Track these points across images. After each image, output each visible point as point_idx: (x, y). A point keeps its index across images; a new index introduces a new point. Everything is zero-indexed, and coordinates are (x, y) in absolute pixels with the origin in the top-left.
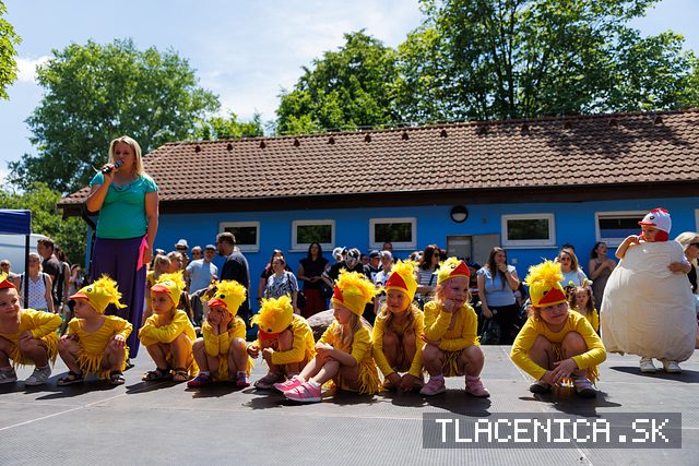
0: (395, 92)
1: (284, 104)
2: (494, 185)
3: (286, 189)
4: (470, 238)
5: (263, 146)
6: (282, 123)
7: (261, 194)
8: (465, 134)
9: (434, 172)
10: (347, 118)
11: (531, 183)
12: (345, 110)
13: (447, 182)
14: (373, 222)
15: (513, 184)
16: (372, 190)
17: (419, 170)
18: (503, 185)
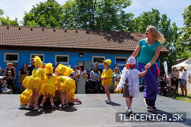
0: (62, 18)
1: (26, 16)
2: (91, 48)
3: (29, 44)
4: (84, 62)
5: (20, 29)
6: (25, 22)
7: (20, 45)
8: (82, 32)
9: (74, 43)
10: (47, 24)
11: (101, 48)
12: (47, 21)
13: (78, 46)
14: (56, 56)
15: (96, 48)
16: (57, 46)
17: (70, 42)
18: (94, 48)
